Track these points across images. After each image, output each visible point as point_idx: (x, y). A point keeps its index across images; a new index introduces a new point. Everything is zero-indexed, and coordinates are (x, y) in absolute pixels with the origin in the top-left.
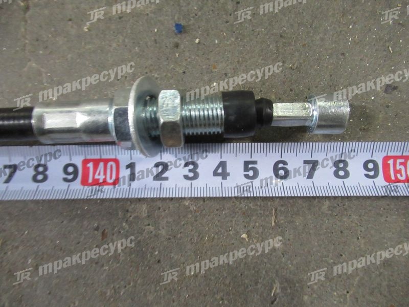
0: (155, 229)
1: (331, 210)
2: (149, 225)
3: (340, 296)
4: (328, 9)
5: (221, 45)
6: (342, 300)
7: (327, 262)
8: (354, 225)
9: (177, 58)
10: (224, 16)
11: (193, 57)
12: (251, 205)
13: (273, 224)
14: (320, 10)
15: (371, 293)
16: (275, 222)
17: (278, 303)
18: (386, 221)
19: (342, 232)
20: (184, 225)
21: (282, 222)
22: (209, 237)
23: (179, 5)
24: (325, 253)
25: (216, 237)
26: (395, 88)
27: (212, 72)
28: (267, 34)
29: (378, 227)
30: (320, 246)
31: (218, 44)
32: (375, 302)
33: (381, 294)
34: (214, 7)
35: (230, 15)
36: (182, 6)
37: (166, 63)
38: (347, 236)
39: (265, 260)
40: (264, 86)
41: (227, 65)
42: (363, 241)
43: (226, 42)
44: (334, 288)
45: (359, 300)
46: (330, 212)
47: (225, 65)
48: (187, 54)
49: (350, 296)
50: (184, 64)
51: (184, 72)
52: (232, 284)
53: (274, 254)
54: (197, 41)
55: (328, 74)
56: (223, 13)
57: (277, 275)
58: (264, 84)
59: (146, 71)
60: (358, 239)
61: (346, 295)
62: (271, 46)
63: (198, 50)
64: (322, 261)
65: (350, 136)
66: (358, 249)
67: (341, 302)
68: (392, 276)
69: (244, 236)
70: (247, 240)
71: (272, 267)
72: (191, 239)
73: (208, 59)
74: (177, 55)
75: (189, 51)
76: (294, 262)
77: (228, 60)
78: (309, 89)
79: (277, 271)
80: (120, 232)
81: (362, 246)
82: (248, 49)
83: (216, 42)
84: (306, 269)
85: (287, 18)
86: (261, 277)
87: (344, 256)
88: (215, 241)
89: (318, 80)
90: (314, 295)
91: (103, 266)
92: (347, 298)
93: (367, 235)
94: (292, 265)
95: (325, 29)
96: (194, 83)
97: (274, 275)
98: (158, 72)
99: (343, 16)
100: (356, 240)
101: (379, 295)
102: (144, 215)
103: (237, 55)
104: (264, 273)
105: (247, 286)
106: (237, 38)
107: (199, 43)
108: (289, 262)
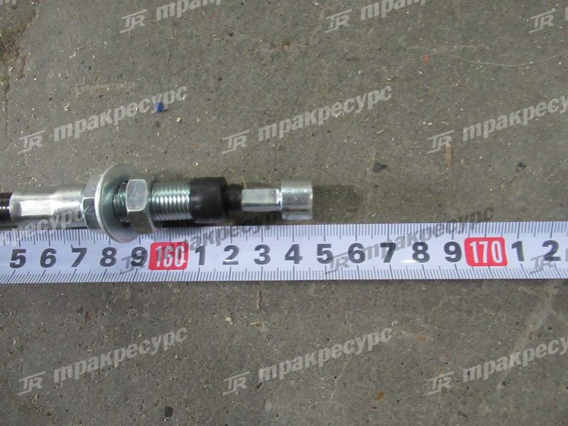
0: (138, 312)
1: (318, 293)
2: (132, 307)
3: (327, 382)
4: (313, 85)
5: (203, 123)
6: (330, 385)
7: (313, 346)
8: (341, 308)
9: (159, 138)
10: (206, 93)
11: (175, 136)
12: (235, 288)
13: (258, 307)
14: (305, 86)
15: (360, 379)
16: (260, 305)
17: (263, 388)
18: (375, 304)
19: (328, 316)
20: (167, 308)
21: (267, 305)
22: (193, 320)
23: (159, 83)
24: (312, 337)
25: (199, 320)
26: (384, 167)
27: (193, 151)
28: (250, 112)
29: (365, 311)
30: (306, 330)
31: (200, 123)
32: (364, 388)
33: (370, 380)
34: (196, 84)
35: (212, 92)
36: (163, 84)
37: (146, 143)
38: (334, 320)
39: (250, 344)
40: (247, 166)
41: (210, 145)
42: (351, 325)
43: (207, 120)
44: (321, 373)
45: (348, 386)
46: (316, 295)
47: (208, 144)
48: (169, 134)
49: (338, 381)
50: (166, 143)
51: (166, 152)
52: (216, 368)
53: (259, 338)
54: (178, 120)
55: (314, 152)
56: (205, 90)
57: (262, 359)
58: (247, 164)
59: (126, 151)
60: (346, 323)
61: (334, 381)
62: (254, 124)
63: (180, 129)
64: (309, 345)
65: (337, 217)
66: (345, 333)
67: (328, 387)
68: (381, 361)
69: (228, 319)
70: (231, 323)
71: (257, 351)
72: (175, 322)
73: (190, 138)
74: (158, 134)
75: (170, 130)
76: (280, 346)
77: (210, 139)
78: (294, 169)
79: (262, 355)
80: (103, 314)
81: (350, 331)
82: (231, 127)
83: (198, 120)
84: (292, 353)
85: (271, 95)
86: (246, 362)
87: (331, 340)
88: (199, 324)
89: (304, 159)
90: (301, 380)
91: (87, 347)
92: (334, 384)
93: (354, 319)
94: (278, 349)
95: (310, 106)
96: (176, 163)
97: (260, 359)
98: (139, 152)
99: (329, 92)
100: (343, 323)
101: (368, 381)
102: (128, 297)
103: (219, 134)
104: (249, 357)
105: (232, 371)
106: (219, 117)
107: (180, 121)
108: (275, 346)
